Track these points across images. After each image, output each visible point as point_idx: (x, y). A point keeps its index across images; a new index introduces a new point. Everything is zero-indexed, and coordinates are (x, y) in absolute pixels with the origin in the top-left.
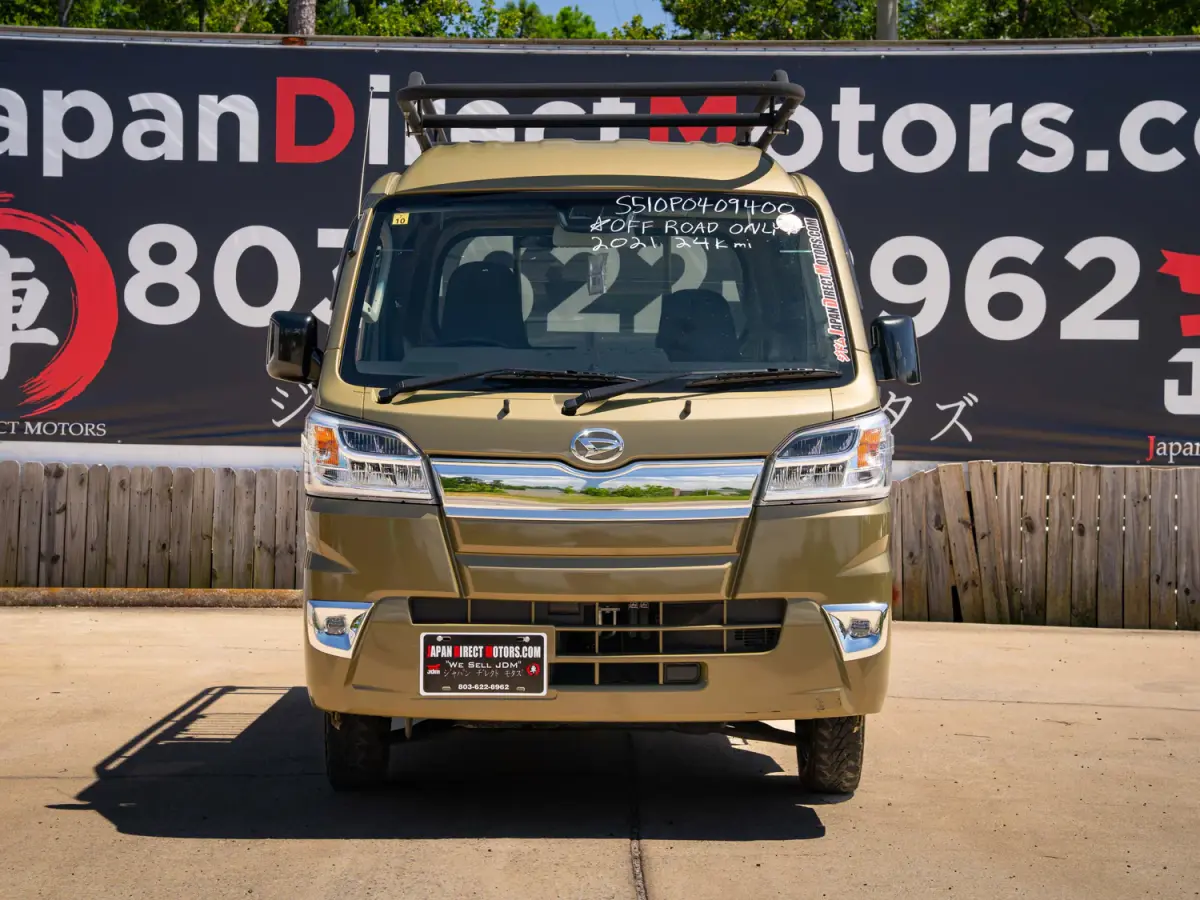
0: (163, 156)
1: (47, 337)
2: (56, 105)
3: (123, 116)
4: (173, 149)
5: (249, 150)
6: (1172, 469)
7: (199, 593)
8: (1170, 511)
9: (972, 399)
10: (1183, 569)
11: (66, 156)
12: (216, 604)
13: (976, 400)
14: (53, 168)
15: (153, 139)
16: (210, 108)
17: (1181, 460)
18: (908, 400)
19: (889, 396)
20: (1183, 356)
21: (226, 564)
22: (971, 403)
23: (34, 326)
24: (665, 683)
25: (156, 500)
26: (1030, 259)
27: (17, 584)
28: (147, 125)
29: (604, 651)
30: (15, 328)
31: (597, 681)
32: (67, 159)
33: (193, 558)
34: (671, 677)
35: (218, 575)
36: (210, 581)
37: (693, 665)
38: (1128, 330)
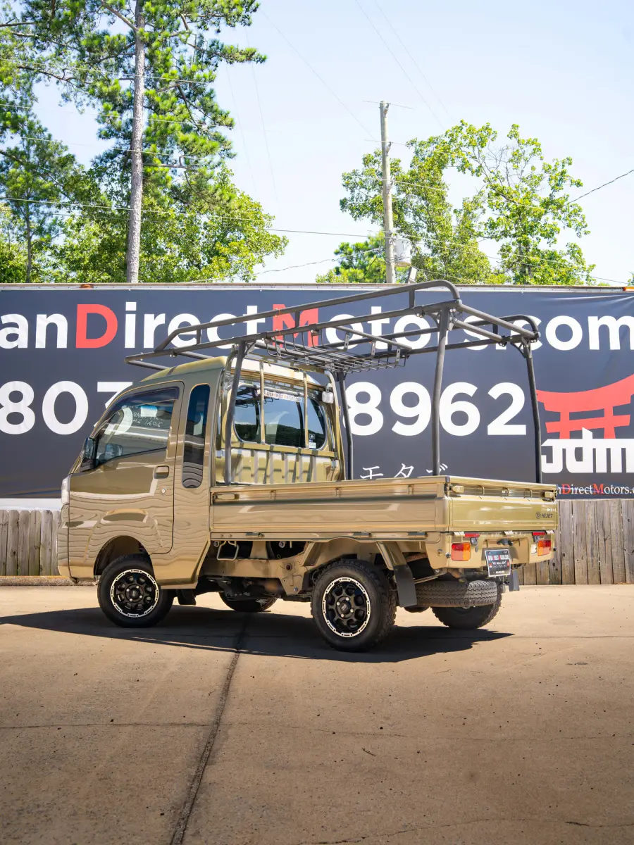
0: (17, 346)
5: (62, 342)
7: (31, 578)
12: (39, 585)
13: (447, 467)
15: (12, 337)
18: (412, 468)
19: (402, 466)
20: (548, 443)
21: (48, 561)
22: (444, 469)
25: (10, 528)
28: (10, 330)
33: (30, 559)
35: (44, 569)
36: (38, 572)
38: (521, 430)
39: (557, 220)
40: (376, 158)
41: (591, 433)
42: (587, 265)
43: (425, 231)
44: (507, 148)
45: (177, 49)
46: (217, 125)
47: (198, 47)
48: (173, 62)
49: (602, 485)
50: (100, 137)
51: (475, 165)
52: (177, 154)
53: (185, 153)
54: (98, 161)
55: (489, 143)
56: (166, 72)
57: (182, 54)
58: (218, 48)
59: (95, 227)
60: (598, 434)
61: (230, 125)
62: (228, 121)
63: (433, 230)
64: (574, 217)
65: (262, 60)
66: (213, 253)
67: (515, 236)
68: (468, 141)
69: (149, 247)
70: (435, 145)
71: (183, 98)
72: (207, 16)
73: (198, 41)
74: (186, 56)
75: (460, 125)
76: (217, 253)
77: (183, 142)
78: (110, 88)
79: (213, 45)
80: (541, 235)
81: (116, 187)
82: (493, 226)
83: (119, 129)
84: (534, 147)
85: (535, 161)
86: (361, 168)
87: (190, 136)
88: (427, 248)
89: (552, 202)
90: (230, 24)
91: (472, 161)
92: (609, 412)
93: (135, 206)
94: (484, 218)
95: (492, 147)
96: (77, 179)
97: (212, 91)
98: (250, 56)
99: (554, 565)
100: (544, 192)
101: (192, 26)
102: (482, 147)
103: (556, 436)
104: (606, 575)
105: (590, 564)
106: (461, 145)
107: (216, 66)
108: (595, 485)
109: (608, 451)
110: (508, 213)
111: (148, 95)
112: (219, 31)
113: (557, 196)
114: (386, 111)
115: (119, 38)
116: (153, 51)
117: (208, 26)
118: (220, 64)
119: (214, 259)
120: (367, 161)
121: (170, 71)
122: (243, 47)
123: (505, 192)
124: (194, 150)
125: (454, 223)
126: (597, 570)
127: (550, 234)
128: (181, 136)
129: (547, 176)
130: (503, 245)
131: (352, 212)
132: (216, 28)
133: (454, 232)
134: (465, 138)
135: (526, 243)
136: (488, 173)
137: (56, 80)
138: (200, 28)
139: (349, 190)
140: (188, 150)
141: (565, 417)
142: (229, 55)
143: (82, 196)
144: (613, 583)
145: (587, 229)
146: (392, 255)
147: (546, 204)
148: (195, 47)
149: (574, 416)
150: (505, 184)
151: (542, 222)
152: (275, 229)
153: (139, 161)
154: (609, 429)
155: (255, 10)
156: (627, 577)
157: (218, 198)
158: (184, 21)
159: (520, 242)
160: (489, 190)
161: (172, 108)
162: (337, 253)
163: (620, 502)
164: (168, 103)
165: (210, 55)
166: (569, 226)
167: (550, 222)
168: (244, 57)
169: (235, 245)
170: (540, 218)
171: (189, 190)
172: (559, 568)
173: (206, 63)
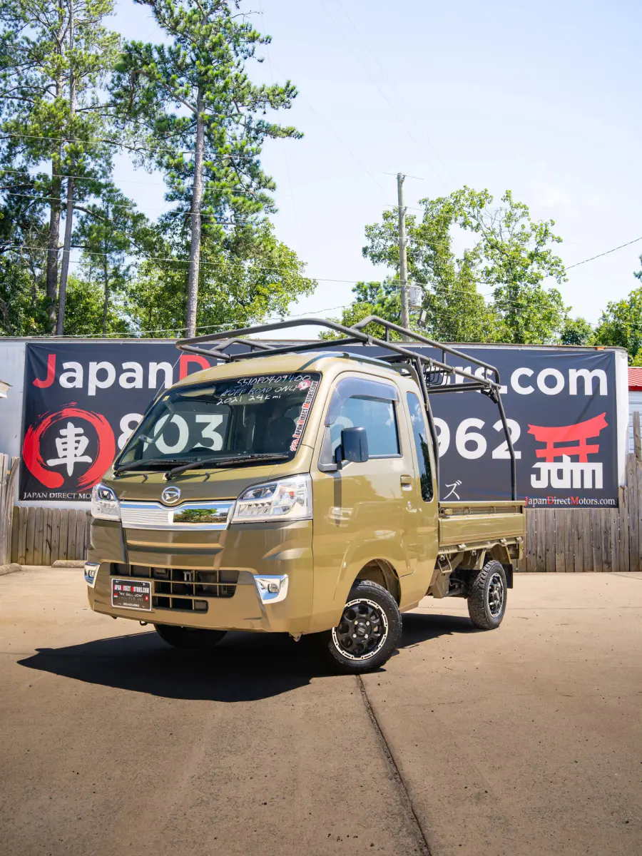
1: (88, 459)
2: (94, 367)
3: (119, 371)
4: (138, 384)
6: (534, 510)
8: (534, 525)
9: (459, 483)
10: (539, 548)
11: (97, 387)
14: (92, 392)
15: (131, 380)
16: (154, 368)
17: (537, 506)
20: (537, 465)
23: (83, 455)
24: (195, 609)
26: (480, 427)
27: (76, 559)
29: (175, 593)
30: (75, 456)
31: (171, 606)
32: (98, 389)
34: (197, 607)
37: (204, 601)
39: (541, 270)
40: (394, 215)
41: (569, 458)
42: (565, 307)
43: (432, 274)
44: (501, 210)
45: (230, 128)
46: (262, 188)
47: (247, 126)
48: (227, 139)
49: (577, 498)
50: (166, 199)
51: (475, 223)
52: (228, 213)
53: (235, 212)
54: (164, 218)
55: (487, 206)
56: (222, 147)
57: (234, 132)
58: (263, 126)
59: (160, 273)
60: (575, 459)
61: (273, 188)
62: (271, 184)
63: (439, 275)
64: (556, 268)
65: (300, 136)
66: (254, 293)
67: (506, 282)
68: (469, 203)
69: (203, 288)
70: (442, 204)
71: (234, 166)
72: (256, 101)
73: (247, 120)
74: (238, 133)
75: (463, 189)
76: (258, 293)
77: (234, 203)
78: (176, 161)
79: (260, 124)
80: (528, 282)
81: (177, 239)
82: (488, 273)
83: (182, 194)
84: (523, 210)
85: (524, 221)
86: (381, 222)
87: (240, 200)
88: (433, 290)
89: (537, 255)
90: (274, 107)
91: (471, 219)
92: (583, 443)
93: (194, 257)
94: (481, 267)
95: (488, 208)
96: (146, 233)
97: (258, 162)
98: (289, 133)
99: (540, 557)
100: (531, 247)
101: (243, 110)
102: (481, 208)
103: (543, 460)
104: (578, 565)
105: (567, 557)
106: (463, 205)
107: (262, 140)
108: (572, 498)
109: (582, 472)
110: (501, 263)
111: (206, 166)
112: (265, 113)
113: (541, 250)
114: (402, 181)
115: (184, 120)
116: (211, 130)
117: (256, 109)
118: (265, 138)
119: (256, 298)
120: (386, 217)
121: (224, 146)
122: (284, 126)
123: (499, 245)
124: (243, 210)
125: (457, 269)
126: (572, 562)
127: (534, 281)
128: (233, 199)
129: (534, 234)
130: (497, 289)
131: (372, 259)
132: (262, 110)
133: (456, 277)
134: (467, 200)
135: (516, 288)
136: (485, 229)
137: (128, 150)
138: (249, 110)
139: (370, 240)
140: (238, 210)
141: (550, 446)
142: (273, 132)
143: (150, 247)
144: (584, 571)
145: (565, 277)
146: (407, 299)
147: (532, 256)
148: (244, 125)
149: (557, 445)
150: (499, 239)
151: (529, 271)
152: (307, 274)
153: (198, 220)
154: (584, 455)
155: (294, 97)
156: (595, 567)
157: (262, 249)
158: (236, 105)
159: (510, 287)
160: (485, 242)
161: (226, 176)
162: (354, 291)
163: (591, 511)
164: (223, 171)
165: (257, 132)
166: (551, 274)
167: (536, 271)
168: (285, 135)
169: (273, 287)
170: (527, 268)
171: (238, 241)
172: (544, 559)
173: (254, 138)
